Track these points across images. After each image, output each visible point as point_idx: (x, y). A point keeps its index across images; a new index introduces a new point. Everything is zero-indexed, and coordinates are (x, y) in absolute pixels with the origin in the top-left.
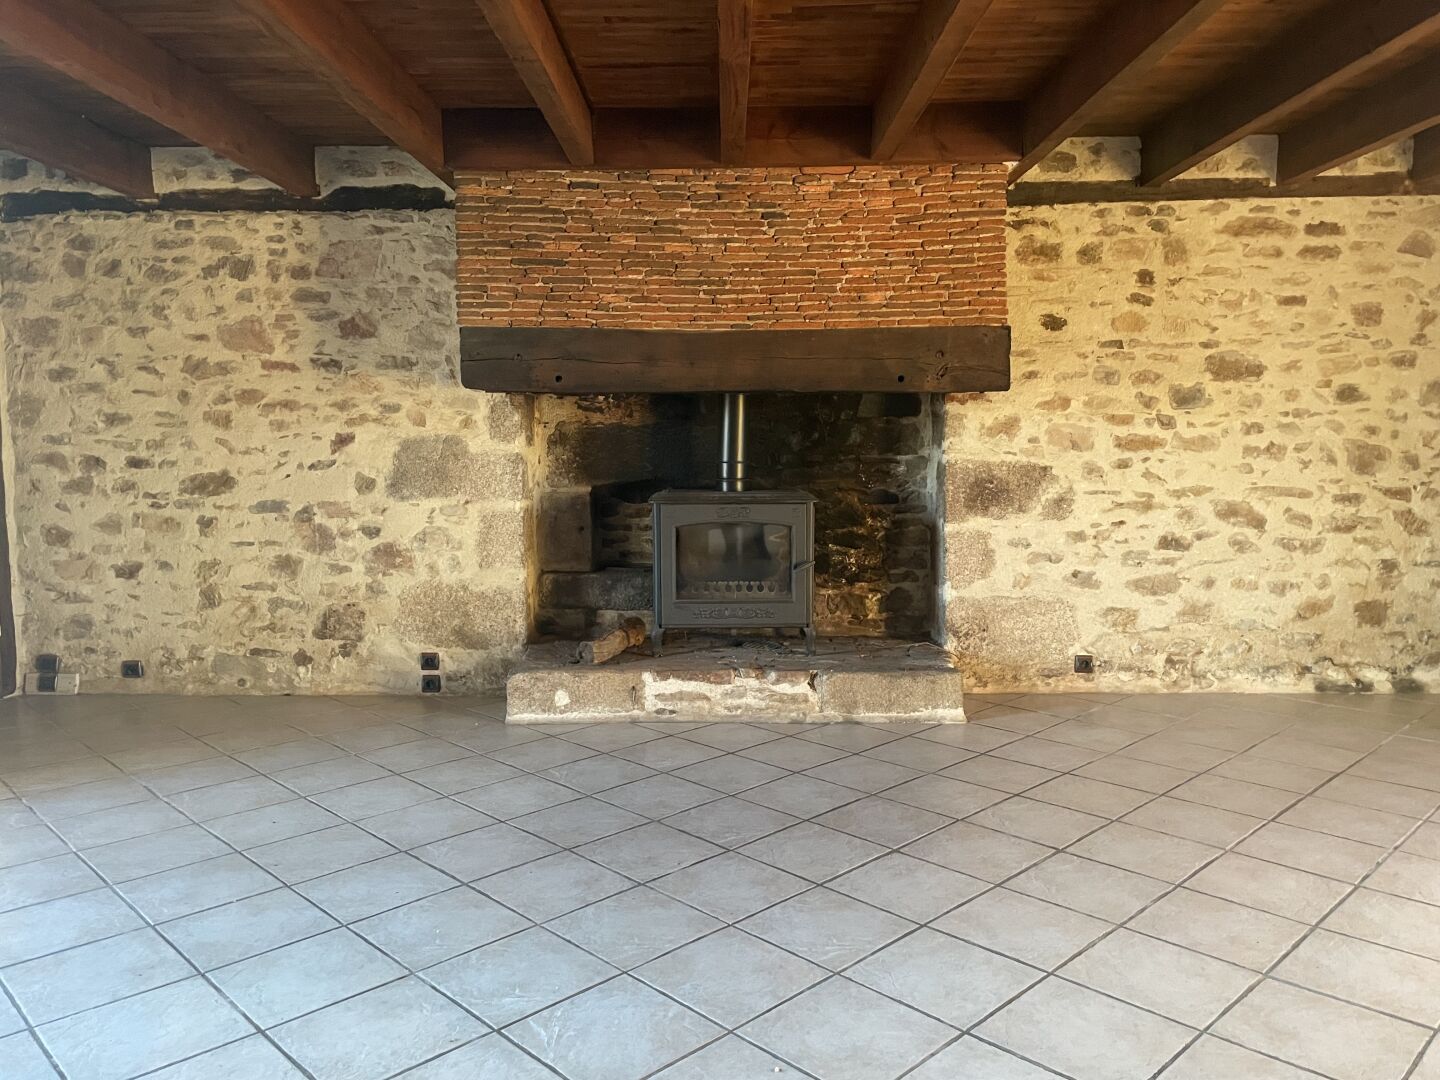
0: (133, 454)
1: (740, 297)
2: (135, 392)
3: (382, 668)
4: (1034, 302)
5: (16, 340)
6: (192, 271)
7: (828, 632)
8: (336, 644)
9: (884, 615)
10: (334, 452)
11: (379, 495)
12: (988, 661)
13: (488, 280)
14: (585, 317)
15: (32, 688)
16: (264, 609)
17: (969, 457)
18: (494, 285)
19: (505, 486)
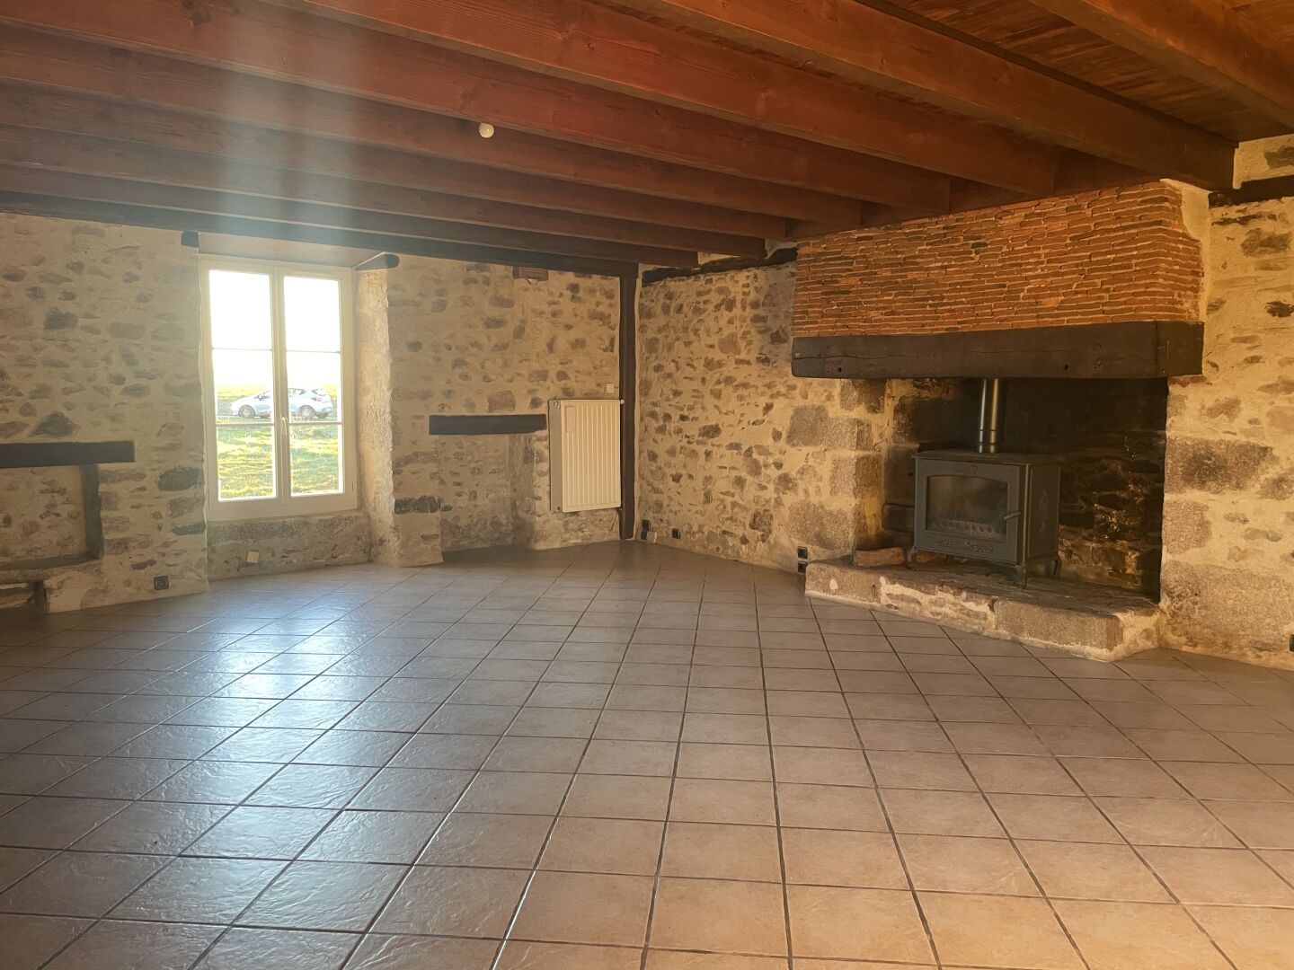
0: (682, 413)
1: (953, 307)
2: (685, 378)
3: (779, 552)
4: (1260, 291)
5: (644, 349)
6: (711, 307)
7: (1089, 579)
8: (760, 533)
9: (1141, 572)
10: (764, 414)
11: (783, 443)
12: (1200, 624)
13: (808, 307)
14: (859, 327)
15: (639, 537)
16: (729, 507)
17: (1189, 435)
18: (812, 309)
19: (847, 440)
